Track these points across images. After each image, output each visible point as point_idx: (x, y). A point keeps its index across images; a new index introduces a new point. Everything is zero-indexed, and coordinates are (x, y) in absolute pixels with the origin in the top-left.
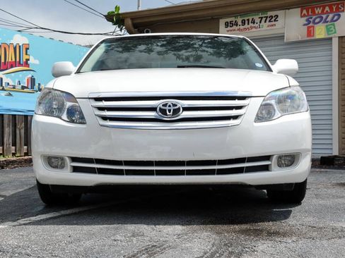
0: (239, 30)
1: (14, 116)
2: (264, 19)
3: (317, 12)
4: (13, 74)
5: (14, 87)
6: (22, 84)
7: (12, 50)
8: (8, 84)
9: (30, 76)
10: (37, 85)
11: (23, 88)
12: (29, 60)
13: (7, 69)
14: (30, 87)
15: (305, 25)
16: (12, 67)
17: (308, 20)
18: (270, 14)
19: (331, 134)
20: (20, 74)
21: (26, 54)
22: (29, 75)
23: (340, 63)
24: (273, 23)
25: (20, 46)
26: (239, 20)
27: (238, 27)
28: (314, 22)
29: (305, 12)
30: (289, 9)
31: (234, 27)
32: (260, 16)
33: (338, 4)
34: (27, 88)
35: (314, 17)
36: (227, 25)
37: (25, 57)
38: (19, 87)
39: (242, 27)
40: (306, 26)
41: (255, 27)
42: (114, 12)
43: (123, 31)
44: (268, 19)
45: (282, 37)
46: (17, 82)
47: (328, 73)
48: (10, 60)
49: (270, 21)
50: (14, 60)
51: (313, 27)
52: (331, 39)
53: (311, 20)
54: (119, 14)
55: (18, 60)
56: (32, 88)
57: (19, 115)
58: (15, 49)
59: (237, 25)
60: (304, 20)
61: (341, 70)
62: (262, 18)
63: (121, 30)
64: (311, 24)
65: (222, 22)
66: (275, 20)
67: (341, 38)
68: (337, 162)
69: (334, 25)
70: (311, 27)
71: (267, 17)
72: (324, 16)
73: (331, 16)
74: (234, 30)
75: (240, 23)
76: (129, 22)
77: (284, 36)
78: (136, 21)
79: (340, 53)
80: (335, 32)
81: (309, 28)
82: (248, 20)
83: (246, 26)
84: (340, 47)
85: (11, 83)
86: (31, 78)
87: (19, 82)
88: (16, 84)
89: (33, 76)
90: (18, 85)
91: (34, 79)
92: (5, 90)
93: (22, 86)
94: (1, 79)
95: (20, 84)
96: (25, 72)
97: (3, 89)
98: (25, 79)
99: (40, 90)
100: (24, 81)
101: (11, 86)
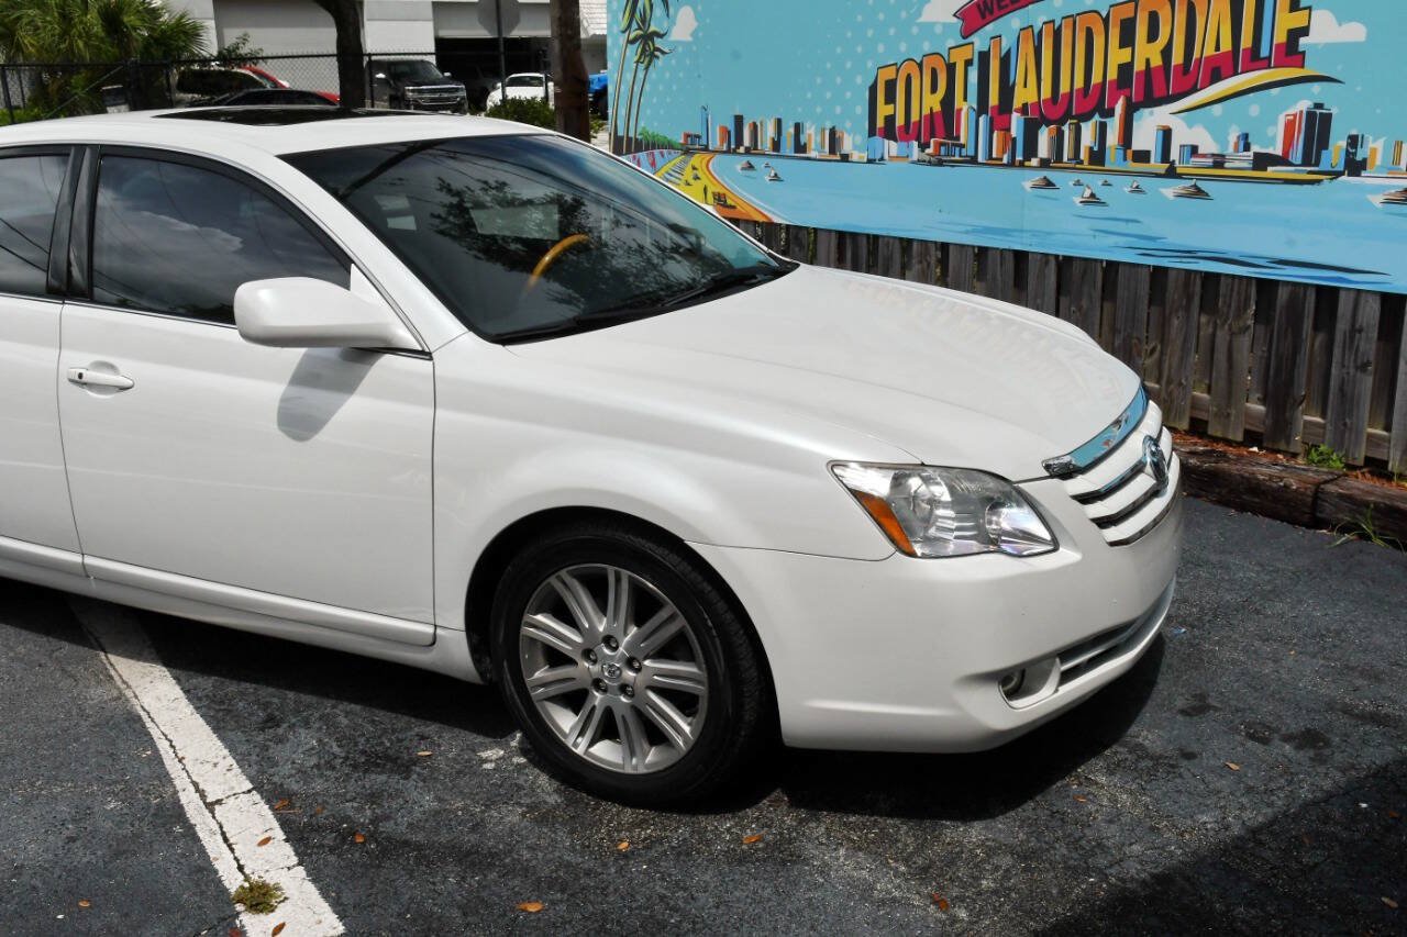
1: (1211, 279)
4: (1217, 109)
5: (1219, 161)
6: (1255, 148)
7: (1220, 6)
8: (1194, 150)
9: (1304, 105)
10: (1338, 144)
11: (1262, 161)
12: (1305, 31)
13: (1194, 90)
14: (1297, 155)
16: (1215, 76)
20: (1253, 106)
21: (1295, 6)
22: (1301, 102)
34: (1282, 160)
37: (1286, 21)
38: (1241, 162)
46: (1232, 138)
48: (1209, 51)
50: (1226, 46)
55: (1246, 41)
56: (1311, 158)
57: (1233, 277)
85: (1208, 146)
86: (1310, 115)
87: (1246, 136)
88: (1231, 150)
89: (1319, 106)
90: (1236, 149)
91: (1327, 118)
92: (1180, 176)
93: (1256, 154)
94: (1167, 134)
95: (1247, 148)
96: (1275, 91)
97: (1171, 173)
98: (1275, 123)
99: (1355, 167)
100: (1270, 131)
101: (1204, 156)
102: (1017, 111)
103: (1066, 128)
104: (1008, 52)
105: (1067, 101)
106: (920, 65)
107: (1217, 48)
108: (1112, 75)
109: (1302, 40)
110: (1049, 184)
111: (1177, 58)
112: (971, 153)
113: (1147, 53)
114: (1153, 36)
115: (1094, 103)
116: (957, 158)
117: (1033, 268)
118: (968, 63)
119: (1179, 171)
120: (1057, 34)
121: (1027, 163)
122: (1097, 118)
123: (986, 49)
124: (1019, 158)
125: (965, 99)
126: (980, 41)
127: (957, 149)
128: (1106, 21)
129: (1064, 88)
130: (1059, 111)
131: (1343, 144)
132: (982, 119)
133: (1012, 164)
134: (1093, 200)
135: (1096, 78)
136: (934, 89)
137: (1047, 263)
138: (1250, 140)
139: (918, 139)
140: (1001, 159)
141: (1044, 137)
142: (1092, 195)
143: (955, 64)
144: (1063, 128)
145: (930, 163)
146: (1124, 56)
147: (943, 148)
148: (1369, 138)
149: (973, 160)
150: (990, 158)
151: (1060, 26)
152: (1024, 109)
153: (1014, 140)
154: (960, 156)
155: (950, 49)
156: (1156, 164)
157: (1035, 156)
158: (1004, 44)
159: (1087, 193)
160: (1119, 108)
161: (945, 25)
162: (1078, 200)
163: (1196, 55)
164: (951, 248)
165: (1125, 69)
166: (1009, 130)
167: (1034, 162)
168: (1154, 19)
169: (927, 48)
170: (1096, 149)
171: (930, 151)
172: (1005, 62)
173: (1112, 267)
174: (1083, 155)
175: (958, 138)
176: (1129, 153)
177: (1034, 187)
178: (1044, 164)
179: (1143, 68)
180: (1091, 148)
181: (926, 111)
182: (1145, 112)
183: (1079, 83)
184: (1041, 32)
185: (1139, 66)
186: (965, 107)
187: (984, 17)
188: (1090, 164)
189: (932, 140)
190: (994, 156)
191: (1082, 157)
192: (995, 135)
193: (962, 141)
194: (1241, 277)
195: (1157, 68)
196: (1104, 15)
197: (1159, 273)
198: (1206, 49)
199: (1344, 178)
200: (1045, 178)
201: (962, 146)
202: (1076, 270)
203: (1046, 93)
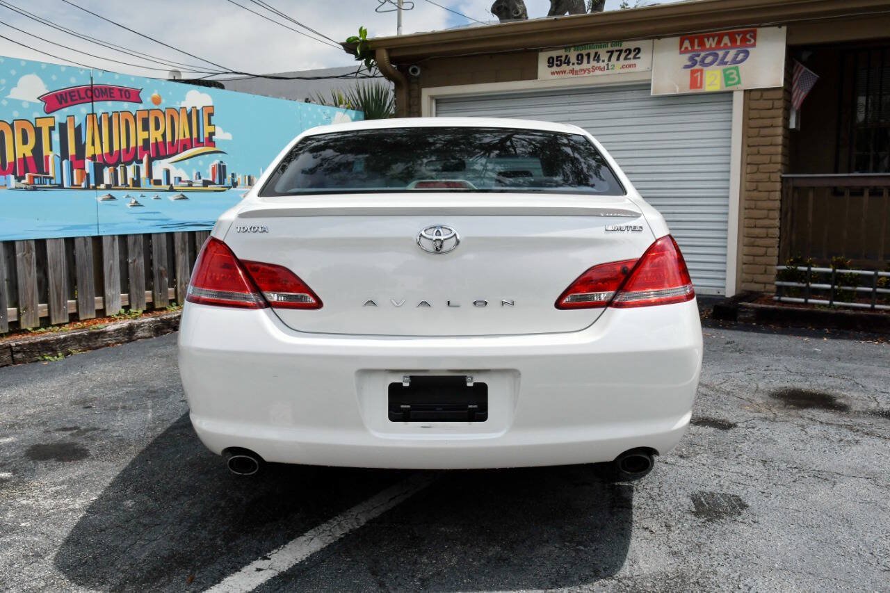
0: (572, 71)
1: (192, 234)
2: (615, 55)
3: (708, 46)
4: (187, 162)
5: (190, 184)
6: (203, 178)
7: (184, 119)
8: (180, 179)
9: (217, 162)
10: (229, 176)
11: (206, 183)
12: (214, 134)
13: (176, 153)
14: (217, 181)
15: (686, 67)
16: (185, 148)
17: (691, 59)
18: (626, 45)
19: (725, 255)
20: (200, 161)
21: (210, 124)
22: (216, 160)
23: (746, 135)
24: (632, 62)
25: (198, 112)
26: (573, 55)
27: (571, 67)
28: (703, 63)
29: (687, 44)
30: (659, 38)
31: (564, 67)
32: (610, 48)
33: (745, 33)
34: (212, 183)
35: (703, 54)
36: (551, 62)
38: (198, 184)
39: (577, 67)
40: (689, 71)
41: (600, 69)
42: (357, 39)
43: (373, 69)
44: (623, 55)
45: (646, 86)
46: (194, 174)
47: (724, 151)
48: (181, 137)
49: (626, 59)
50: (188, 136)
51: (701, 71)
52: (731, 93)
53: (698, 59)
54: (365, 42)
55: (195, 136)
56: (221, 182)
57: (200, 231)
58: (189, 116)
59: (568, 63)
60: (685, 59)
61: (746, 148)
62: (612, 52)
63: (370, 69)
64: (697, 67)
65: (543, 58)
66: (635, 58)
67: (747, 92)
68: (741, 316)
69: (736, 69)
70: (697, 71)
71: (621, 51)
72: (721, 53)
73: (732, 53)
74: (564, 72)
75: (573, 59)
76: (383, 55)
77: (650, 85)
78: (394, 54)
79: (747, 118)
80: (739, 82)
81: (693, 73)
82: (588, 55)
83: (585, 65)
84: (747, 109)
85: (185, 177)
86: (219, 165)
87: (199, 173)
88: (194, 178)
89: (222, 162)
90: (196, 179)
91: (224, 167)
92: (175, 191)
93: (204, 181)
94: (168, 172)
95: (200, 178)
96: (207, 156)
97: (172, 190)
98: (208, 168)
99: (235, 185)
100: (207, 171)
101: (184, 182)
102: (88, 158)
103: (118, 168)
104: (80, 126)
105: (118, 154)
106: (12, 126)
107: (184, 136)
108: (140, 143)
109: (213, 137)
110: (112, 198)
111: (169, 139)
112: (60, 182)
113: (155, 136)
114: (157, 128)
115: (132, 156)
116: (48, 185)
117: (106, 244)
118: (51, 129)
119: (175, 188)
120: (110, 120)
121: (98, 187)
122: (134, 164)
123: (64, 122)
124: (92, 184)
125: (51, 150)
126: (60, 116)
127: (48, 180)
128: (135, 117)
129: (116, 148)
130: (114, 159)
131: (230, 176)
132: (64, 162)
133: (88, 188)
134: (137, 204)
135: (132, 144)
136: (25, 142)
137: (114, 240)
138: (201, 174)
139: (14, 173)
140: (80, 186)
141: (107, 174)
142: (136, 202)
143: (40, 128)
144: (117, 168)
145: (26, 189)
146: (145, 135)
147: (36, 181)
148: (237, 174)
149: (61, 186)
150: (73, 184)
151: (112, 116)
152: (93, 158)
153: (88, 175)
154: (50, 184)
155: (36, 118)
156: (164, 186)
157: (103, 183)
158: (76, 121)
159: (133, 201)
160: (145, 159)
161: (30, 103)
162: (128, 205)
163: (176, 138)
164: (48, 242)
165: (146, 141)
166: (84, 169)
167: (102, 186)
168: (157, 120)
169: (16, 115)
170: (135, 179)
171: (26, 181)
172: (78, 131)
173: (148, 237)
174: (129, 182)
175: (48, 173)
176: (152, 181)
177: (104, 200)
178: (108, 187)
179: (154, 141)
180: (133, 179)
181: (19, 155)
182: (158, 161)
183: (124, 146)
184: (101, 118)
185: (152, 141)
186: (52, 155)
187: (61, 103)
188: (133, 186)
189: (27, 175)
190: (75, 183)
191: (129, 183)
192: (75, 171)
193: (51, 175)
194: (203, 231)
195: (160, 142)
196: (134, 114)
197: (171, 236)
198: (180, 136)
199: (232, 189)
200: (109, 195)
201: (51, 178)
202: (130, 241)
203: (106, 150)
